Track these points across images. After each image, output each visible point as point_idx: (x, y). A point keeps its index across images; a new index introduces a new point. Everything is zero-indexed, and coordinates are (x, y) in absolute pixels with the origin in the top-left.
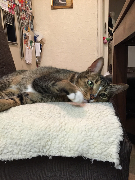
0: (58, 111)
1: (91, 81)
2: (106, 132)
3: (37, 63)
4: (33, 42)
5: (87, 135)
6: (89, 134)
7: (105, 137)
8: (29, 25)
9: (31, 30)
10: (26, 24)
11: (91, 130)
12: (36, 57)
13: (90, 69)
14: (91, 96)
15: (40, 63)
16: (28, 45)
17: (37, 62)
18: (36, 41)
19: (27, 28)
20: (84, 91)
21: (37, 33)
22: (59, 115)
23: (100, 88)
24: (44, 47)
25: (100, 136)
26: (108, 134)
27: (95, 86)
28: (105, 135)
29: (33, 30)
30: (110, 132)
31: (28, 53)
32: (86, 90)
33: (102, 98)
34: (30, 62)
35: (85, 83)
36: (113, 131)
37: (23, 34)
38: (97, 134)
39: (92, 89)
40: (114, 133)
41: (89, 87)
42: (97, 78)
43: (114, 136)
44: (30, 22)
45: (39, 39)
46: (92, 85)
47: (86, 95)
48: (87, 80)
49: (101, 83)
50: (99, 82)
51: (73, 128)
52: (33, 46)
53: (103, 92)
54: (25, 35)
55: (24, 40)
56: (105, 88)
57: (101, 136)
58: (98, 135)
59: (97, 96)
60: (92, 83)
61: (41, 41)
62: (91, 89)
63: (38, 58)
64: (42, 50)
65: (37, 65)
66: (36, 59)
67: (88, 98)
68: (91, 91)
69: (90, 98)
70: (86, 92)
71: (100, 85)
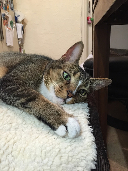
0: (9, 118)
1: (67, 73)
2: (71, 157)
3: (20, 46)
4: (14, 22)
5: (42, 164)
6: (45, 162)
7: (69, 166)
8: (9, 5)
9: (11, 9)
10: (4, 3)
11: (49, 154)
12: (19, 39)
13: (65, 58)
14: (68, 93)
15: (23, 46)
16: (9, 26)
17: (19, 44)
18: (17, 22)
19: (6, 7)
20: (58, 87)
21: (17, 13)
22: (9, 127)
23: (80, 83)
24: (27, 28)
25: (61, 164)
26: (74, 160)
27: (73, 80)
28: (69, 162)
29: (12, 10)
30: (77, 157)
31: (8, 35)
32: (61, 85)
33: (81, 95)
34: (12, 45)
35: (60, 75)
36: (82, 154)
37: (2, 14)
38: (57, 161)
39: (69, 83)
40: (82, 158)
41: (65, 81)
42: (75, 69)
43: (83, 163)
44: (9, 1)
45: (20, 19)
46: (68, 78)
47: (62, 92)
48: (62, 71)
49: (81, 75)
50: (78, 75)
51: (24, 151)
52: (14, 27)
53: (83, 88)
54: (4, 15)
55: (4, 21)
56: (86, 82)
57: (64, 165)
58: (59, 164)
59: (76, 93)
60: (68, 76)
61: (23, 22)
62: (68, 83)
63: (20, 40)
64: (24, 31)
65: (20, 47)
66: (18, 41)
67: (64, 96)
68: (68, 86)
69: (67, 96)
70: (62, 87)
71: (80, 78)
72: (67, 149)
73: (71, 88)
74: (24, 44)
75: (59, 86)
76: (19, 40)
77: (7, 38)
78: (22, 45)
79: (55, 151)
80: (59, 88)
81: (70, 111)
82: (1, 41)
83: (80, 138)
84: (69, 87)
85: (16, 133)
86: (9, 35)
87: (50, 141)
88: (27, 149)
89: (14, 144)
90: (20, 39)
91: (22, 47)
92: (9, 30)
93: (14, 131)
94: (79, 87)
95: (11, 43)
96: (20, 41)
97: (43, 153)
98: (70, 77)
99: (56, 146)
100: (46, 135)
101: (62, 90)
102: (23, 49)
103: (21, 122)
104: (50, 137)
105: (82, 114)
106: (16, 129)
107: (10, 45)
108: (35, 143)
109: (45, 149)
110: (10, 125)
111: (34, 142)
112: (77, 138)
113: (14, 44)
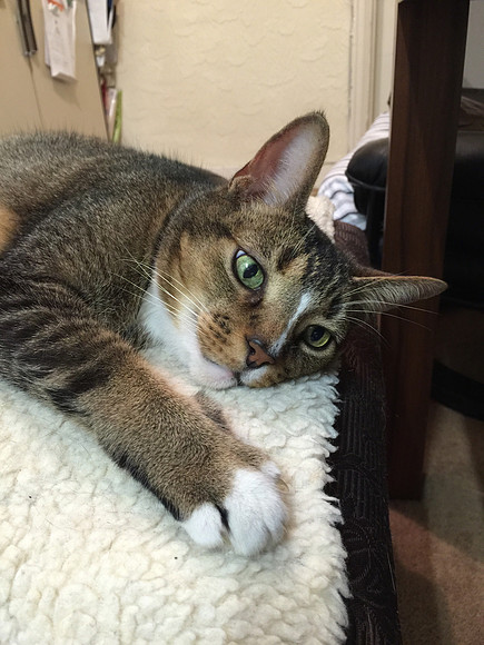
3: (101, 74)
12: (96, 47)
14: (252, 351)
27: (275, 289)
32: (223, 311)
39: (258, 304)
41: (242, 292)
46: (256, 281)
48: (228, 250)
49: (309, 269)
50: (299, 265)
51: (54, 600)
60: (257, 268)
62: (254, 305)
63: (102, 50)
64: (118, 13)
65: (102, 82)
66: (95, 56)
67: (233, 360)
68: (253, 317)
69: (247, 360)
70: (226, 321)
71: (306, 280)
72: (223, 608)
73: (266, 327)
74: (119, 69)
75: (216, 316)
76: (97, 53)
77: (50, 46)
78: (110, 71)
79: (176, 616)
80: (215, 326)
81: (256, 422)
82: (28, 56)
83: (283, 553)
84: (254, 321)
85: (28, 519)
86: (58, 31)
87: (158, 570)
88: (64, 594)
89: (17, 567)
90: (103, 46)
91: (109, 78)
92: (56, 9)
93: (24, 509)
94: (299, 319)
95: (65, 64)
96: (100, 56)
97: (125, 618)
98: (265, 275)
99: (180, 592)
100: (144, 539)
101: (225, 336)
102: (113, 87)
103: (54, 469)
104: (159, 547)
105: (306, 437)
106: (31, 500)
107: (60, 74)
108: (97, 573)
109: (135, 603)
110: (10, 479)
111: (94, 568)
112: (269, 556)
113: (78, 68)
